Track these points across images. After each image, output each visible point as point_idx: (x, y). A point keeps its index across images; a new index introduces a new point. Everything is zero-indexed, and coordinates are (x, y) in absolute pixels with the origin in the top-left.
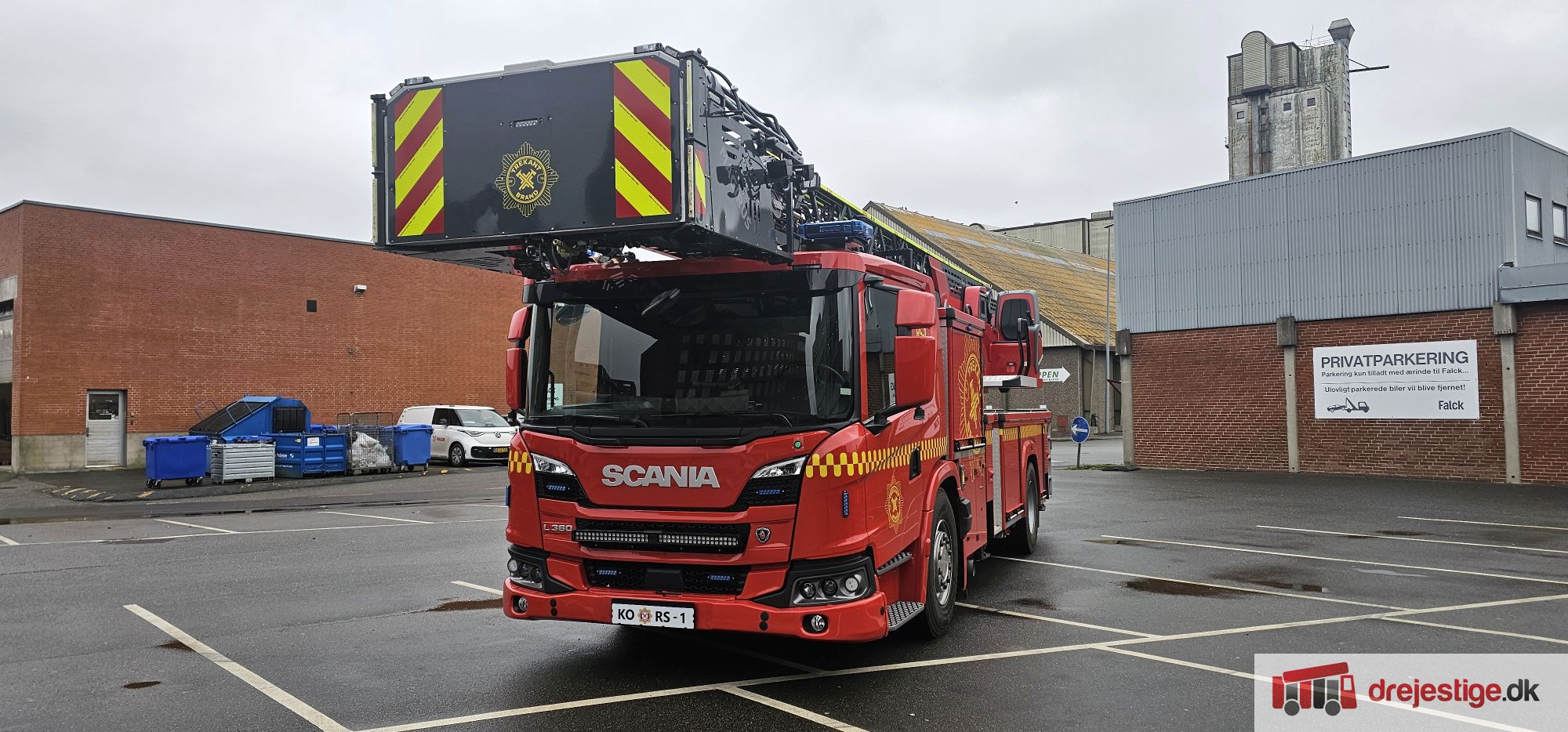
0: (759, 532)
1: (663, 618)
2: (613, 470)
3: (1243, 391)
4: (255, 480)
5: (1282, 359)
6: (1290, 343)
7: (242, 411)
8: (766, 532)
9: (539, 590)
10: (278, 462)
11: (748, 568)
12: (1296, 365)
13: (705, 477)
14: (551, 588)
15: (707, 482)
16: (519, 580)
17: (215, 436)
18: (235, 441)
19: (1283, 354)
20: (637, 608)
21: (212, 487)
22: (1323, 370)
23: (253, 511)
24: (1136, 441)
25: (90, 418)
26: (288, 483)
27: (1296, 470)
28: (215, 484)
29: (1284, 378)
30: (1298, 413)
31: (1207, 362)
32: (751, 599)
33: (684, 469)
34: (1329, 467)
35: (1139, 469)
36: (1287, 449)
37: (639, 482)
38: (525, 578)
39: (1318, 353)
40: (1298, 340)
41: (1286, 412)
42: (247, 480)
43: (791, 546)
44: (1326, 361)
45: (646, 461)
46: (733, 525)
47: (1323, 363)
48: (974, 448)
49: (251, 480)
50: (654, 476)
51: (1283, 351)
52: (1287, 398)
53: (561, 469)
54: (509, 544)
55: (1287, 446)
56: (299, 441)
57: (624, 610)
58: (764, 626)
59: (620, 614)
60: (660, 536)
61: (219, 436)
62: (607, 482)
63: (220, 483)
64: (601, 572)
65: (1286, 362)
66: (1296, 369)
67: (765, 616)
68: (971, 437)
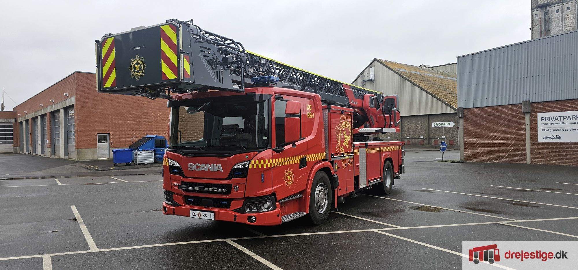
0: (235, 187)
1: (205, 216)
2: (191, 165)
3: (509, 130)
4: (148, 164)
5: (524, 118)
6: (528, 112)
7: (145, 140)
8: (237, 187)
9: (171, 205)
10: (155, 157)
11: (232, 200)
12: (530, 120)
13: (219, 168)
14: (174, 205)
15: (219, 170)
16: (167, 202)
17: (137, 148)
18: (143, 150)
19: (525, 116)
20: (197, 212)
21: (134, 166)
22: (542, 122)
23: (147, 174)
24: (465, 151)
25: (99, 143)
26: (158, 165)
27: (529, 163)
28: (135, 165)
29: (525, 126)
30: (531, 140)
31: (494, 120)
32: (233, 210)
33: (212, 165)
34: (543, 162)
35: (465, 162)
36: (526, 154)
37: (199, 169)
38: (168, 201)
39: (540, 115)
40: (531, 110)
41: (526, 140)
42: (145, 164)
43: (245, 192)
44: (543, 118)
45: (201, 162)
46: (227, 185)
47: (542, 119)
48: (344, 156)
49: (146, 164)
50: (203, 167)
51: (525, 115)
52: (526, 134)
53: (177, 165)
54: (164, 190)
55: (526, 153)
56: (162, 150)
58: (235, 220)
59: (192, 214)
60: (204, 188)
61: (138, 149)
62: (189, 169)
63: (137, 165)
64: (189, 200)
65: (526, 119)
66: (530, 122)
67: (235, 216)
68: (343, 152)
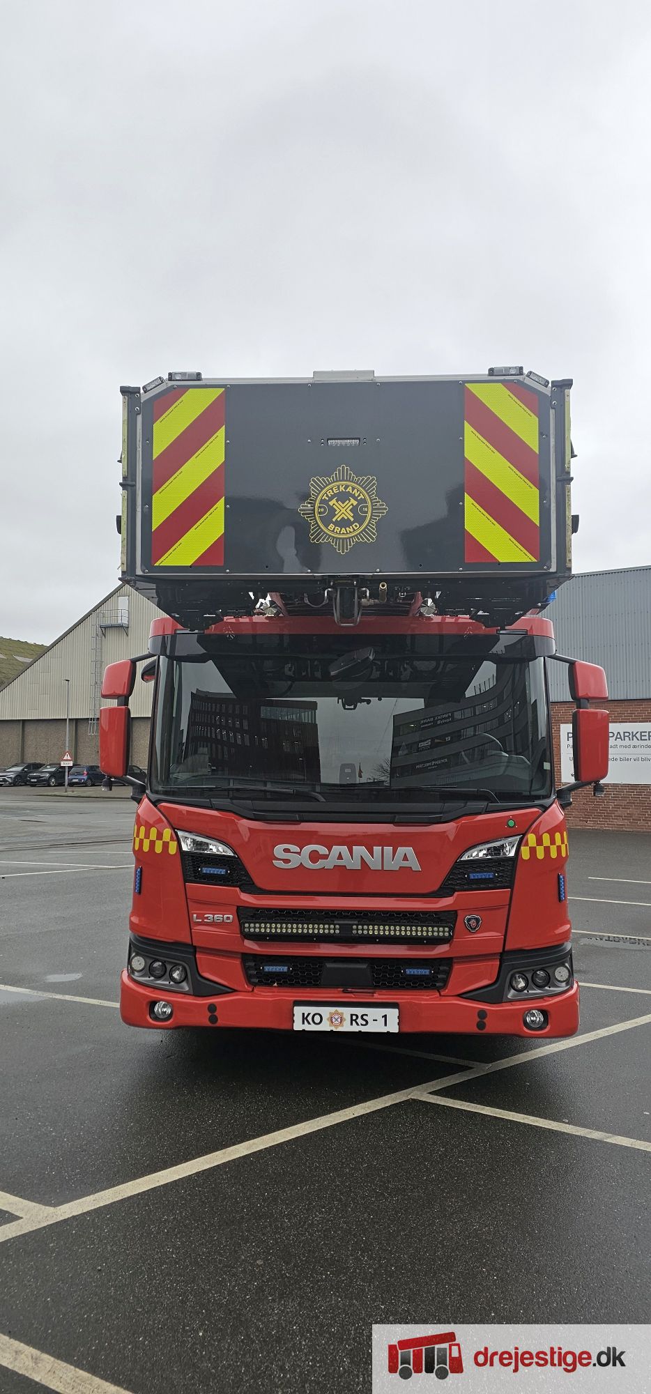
0: (469, 920)
1: (360, 1021)
2: (286, 850)
8: (477, 920)
9: (185, 994)
11: (453, 961)
13: (404, 857)
15: (405, 864)
16: (150, 981)
20: (326, 1011)
32: (460, 996)
33: (377, 849)
37: (320, 864)
38: (157, 977)
45: (329, 842)
46: (436, 913)
50: (340, 857)
53: (216, 848)
54: (130, 935)
57: (309, 1014)
58: (481, 1025)
59: (305, 1018)
60: (355, 927)
62: (279, 864)
64: (267, 969)
67: (482, 1014)
